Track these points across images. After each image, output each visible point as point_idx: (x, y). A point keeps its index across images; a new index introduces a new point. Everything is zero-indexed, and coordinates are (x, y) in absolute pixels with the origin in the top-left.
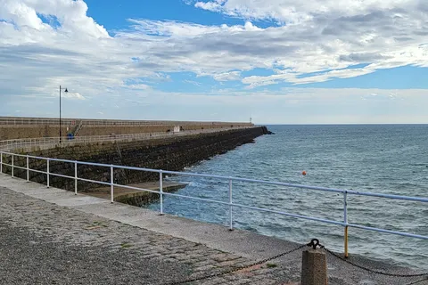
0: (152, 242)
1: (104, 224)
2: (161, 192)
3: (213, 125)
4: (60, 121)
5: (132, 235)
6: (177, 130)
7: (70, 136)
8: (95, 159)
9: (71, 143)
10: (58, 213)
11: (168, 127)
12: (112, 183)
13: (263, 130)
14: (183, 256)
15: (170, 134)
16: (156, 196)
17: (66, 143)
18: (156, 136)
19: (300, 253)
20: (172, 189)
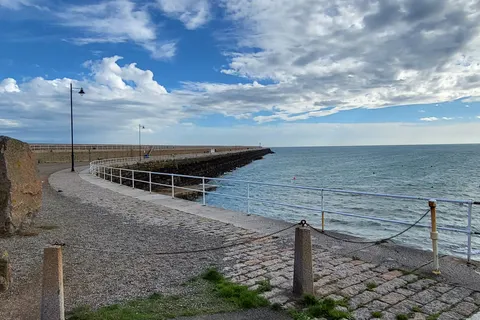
0: (198, 223)
1: (169, 211)
2: (204, 191)
3: (236, 148)
4: (140, 147)
5: (186, 218)
6: (213, 151)
7: (146, 156)
8: (162, 170)
9: (147, 160)
10: (139, 204)
11: (206, 150)
12: (173, 186)
13: (268, 151)
14: (218, 232)
15: (208, 154)
16: (200, 194)
17: (143, 160)
18: (200, 155)
19: (293, 229)
20: (210, 189)
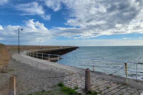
0: (57, 69)
1: (48, 65)
3: (68, 46)
4: (39, 46)
5: (53, 68)
6: (61, 47)
8: (46, 53)
10: (39, 63)
11: (59, 47)
12: (49, 58)
13: (78, 47)
14: (63, 71)
15: (60, 48)
16: (57, 60)
18: (57, 49)
19: (85, 71)
20: (60, 59)
